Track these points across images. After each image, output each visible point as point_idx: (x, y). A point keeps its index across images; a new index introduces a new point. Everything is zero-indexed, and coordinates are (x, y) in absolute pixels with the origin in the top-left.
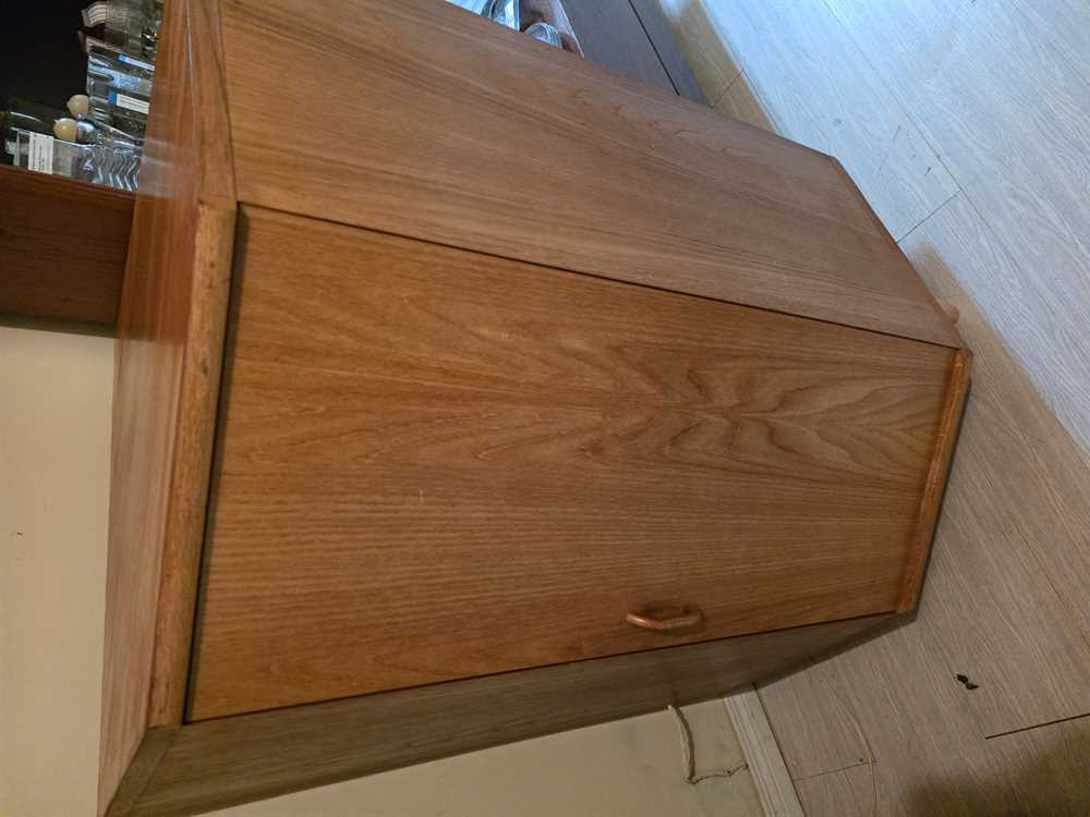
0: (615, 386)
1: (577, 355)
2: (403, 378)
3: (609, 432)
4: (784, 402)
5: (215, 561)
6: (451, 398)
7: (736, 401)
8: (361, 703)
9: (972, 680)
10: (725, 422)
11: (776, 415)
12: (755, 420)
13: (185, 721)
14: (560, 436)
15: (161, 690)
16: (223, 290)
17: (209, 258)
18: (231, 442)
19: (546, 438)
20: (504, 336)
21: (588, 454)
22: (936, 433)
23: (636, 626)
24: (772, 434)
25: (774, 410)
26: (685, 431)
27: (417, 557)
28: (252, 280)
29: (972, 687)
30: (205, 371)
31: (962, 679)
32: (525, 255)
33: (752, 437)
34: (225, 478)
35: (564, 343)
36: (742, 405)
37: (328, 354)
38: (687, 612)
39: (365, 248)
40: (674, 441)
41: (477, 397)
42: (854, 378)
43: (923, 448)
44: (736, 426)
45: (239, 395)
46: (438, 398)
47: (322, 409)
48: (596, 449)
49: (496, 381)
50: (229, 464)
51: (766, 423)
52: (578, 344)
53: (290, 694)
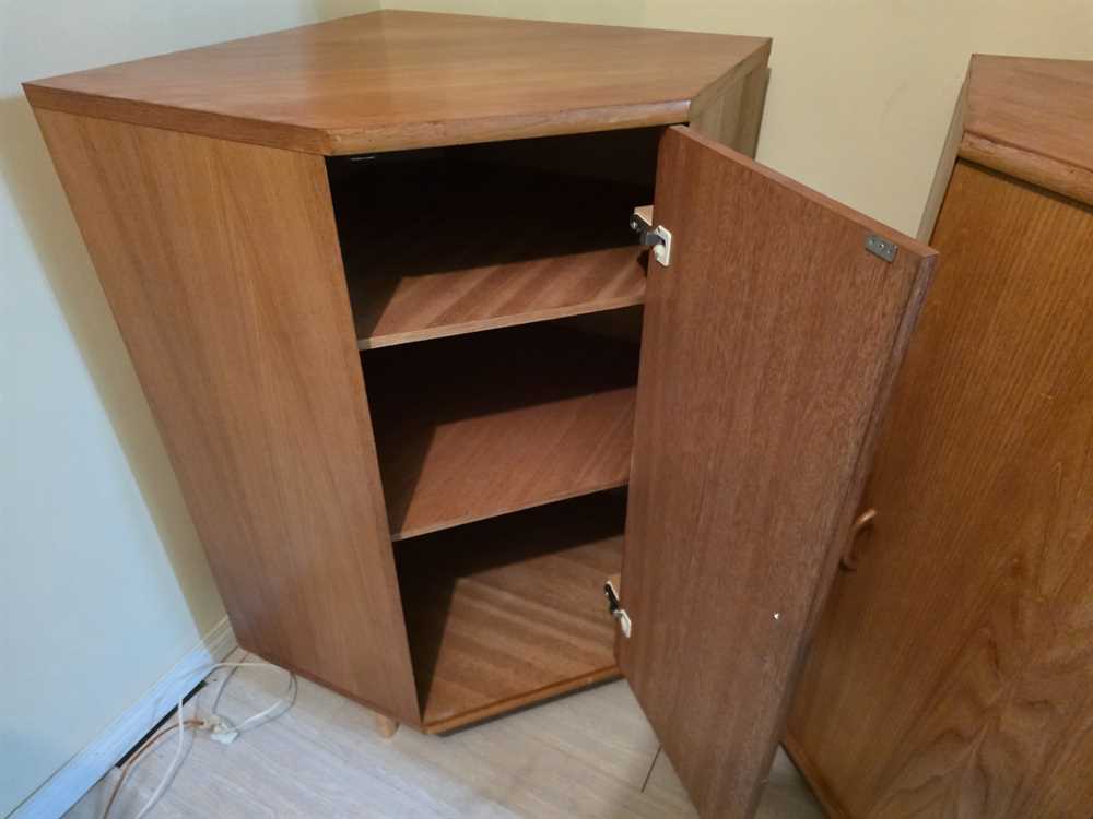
0: (1071, 627)
3: (1027, 591)
7: (1002, 728)
11: (974, 755)
12: (978, 732)
14: (1044, 544)
19: (1048, 531)
21: (1016, 561)
24: (959, 737)
26: (996, 660)
36: (997, 731)
44: (981, 710)
48: (1017, 571)
51: (970, 739)
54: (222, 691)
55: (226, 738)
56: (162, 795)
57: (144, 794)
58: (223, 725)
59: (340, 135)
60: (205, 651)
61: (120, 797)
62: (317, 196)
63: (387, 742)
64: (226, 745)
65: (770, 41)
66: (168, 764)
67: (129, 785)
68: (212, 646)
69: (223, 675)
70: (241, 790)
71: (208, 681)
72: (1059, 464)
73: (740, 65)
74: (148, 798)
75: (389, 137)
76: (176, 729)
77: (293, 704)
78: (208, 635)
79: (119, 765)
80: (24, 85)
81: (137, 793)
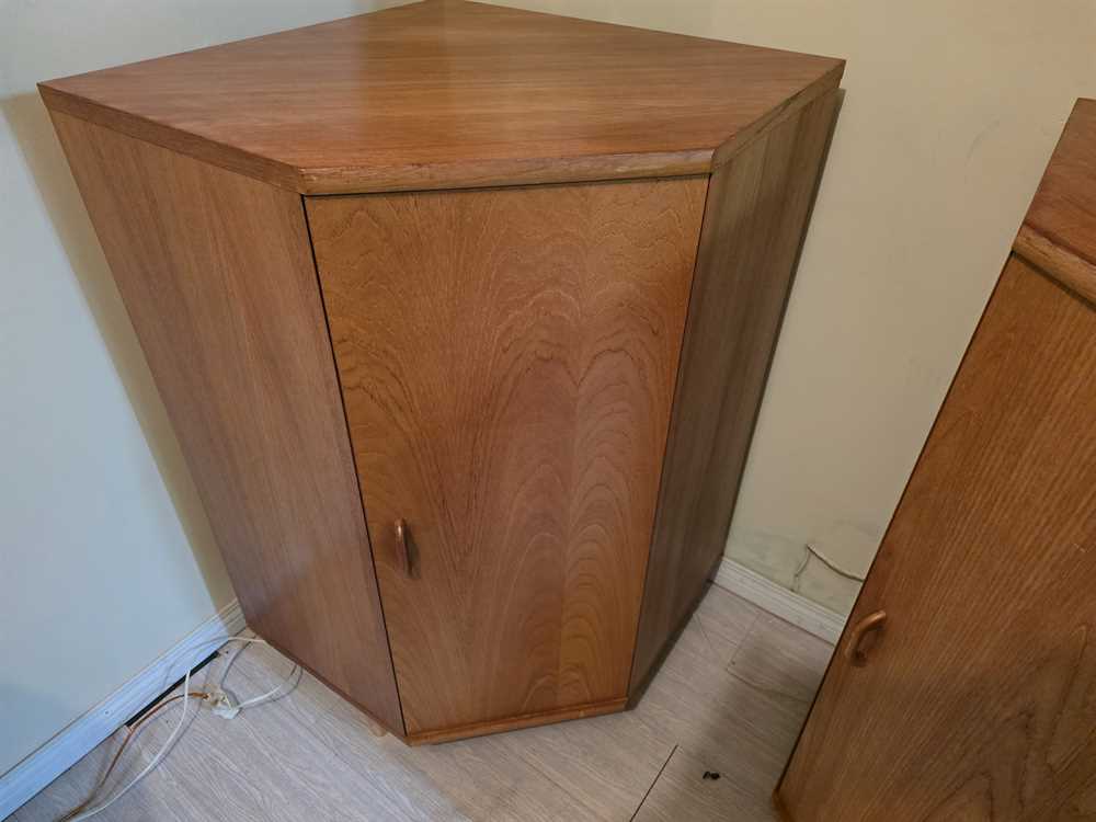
9: (709, 780)
14: (1057, 711)
19: (1064, 697)
21: (1025, 717)
27: (1028, 502)
29: (706, 775)
31: (715, 777)
54: (231, 664)
55: (229, 713)
56: (161, 761)
57: (145, 756)
58: (227, 700)
59: (315, 175)
60: (220, 624)
61: (125, 756)
62: (295, 232)
63: (379, 740)
64: (228, 720)
65: (842, 63)
66: (172, 730)
67: (135, 746)
68: (227, 619)
69: (235, 648)
70: (234, 767)
71: (220, 652)
72: (1083, 628)
73: (794, 98)
74: (150, 760)
75: (369, 179)
76: (181, 699)
77: (295, 687)
78: (222, 611)
79: (129, 724)
80: (38, 85)
81: (140, 754)
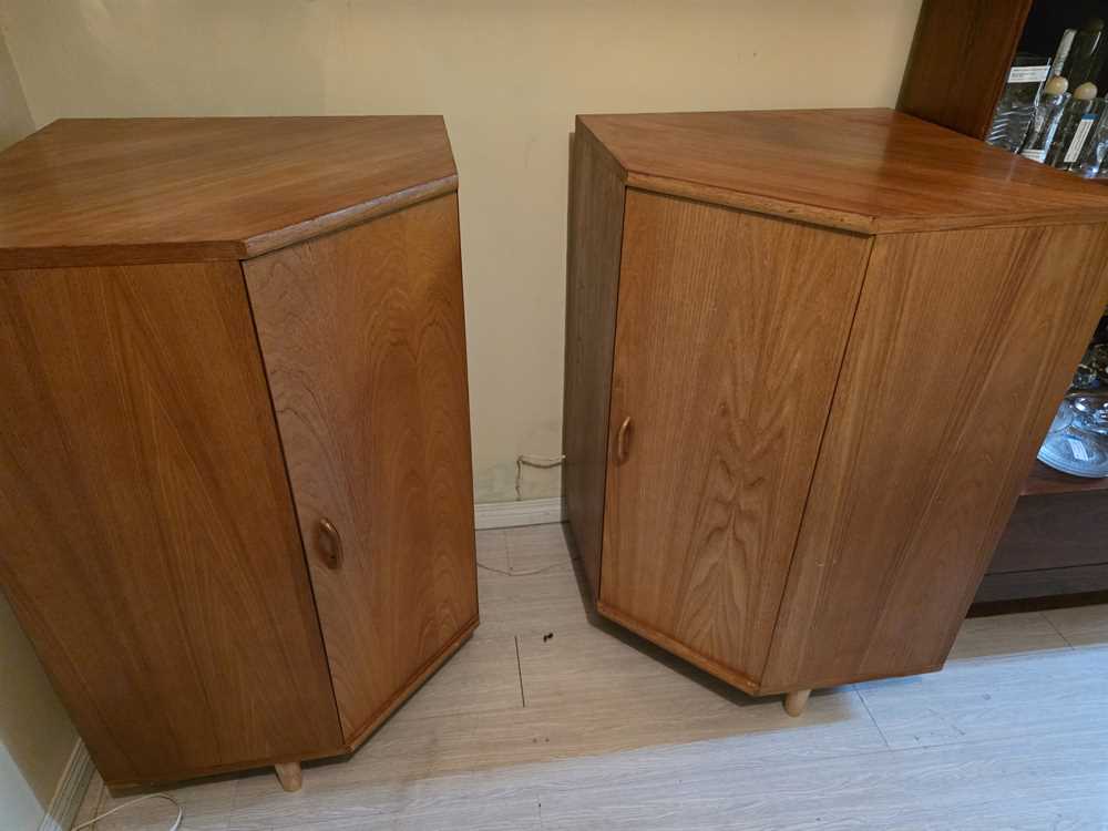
0: (760, 429)
1: (780, 410)
2: (777, 307)
3: (733, 422)
4: (739, 542)
5: (698, 206)
6: (763, 332)
7: (743, 507)
8: (616, 267)
9: (549, 641)
10: (730, 497)
11: (731, 536)
12: (730, 519)
13: (626, 187)
14: (735, 391)
15: (642, 178)
16: (830, 223)
17: (846, 219)
18: (755, 220)
19: (735, 383)
20: (796, 366)
21: (722, 407)
22: (706, 656)
23: (624, 420)
24: (720, 530)
25: (734, 534)
26: (728, 471)
27: (682, 303)
28: (835, 237)
29: (545, 638)
30: (790, 211)
31: (551, 636)
32: (842, 386)
33: (719, 515)
34: (737, 214)
35: (788, 401)
36: (740, 512)
37: (794, 270)
38: (626, 454)
39: (849, 295)
40: (723, 462)
41: (762, 347)
42: (748, 596)
43: (697, 644)
44: (728, 505)
45: (778, 225)
46: (765, 324)
47: (766, 262)
48: (725, 412)
49: (770, 357)
50: (744, 218)
51: (727, 527)
52: (787, 409)
53: (628, 234)
60: (54, 823)
78: (51, 806)
